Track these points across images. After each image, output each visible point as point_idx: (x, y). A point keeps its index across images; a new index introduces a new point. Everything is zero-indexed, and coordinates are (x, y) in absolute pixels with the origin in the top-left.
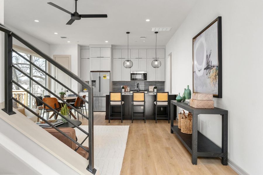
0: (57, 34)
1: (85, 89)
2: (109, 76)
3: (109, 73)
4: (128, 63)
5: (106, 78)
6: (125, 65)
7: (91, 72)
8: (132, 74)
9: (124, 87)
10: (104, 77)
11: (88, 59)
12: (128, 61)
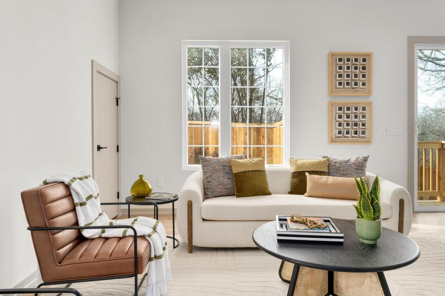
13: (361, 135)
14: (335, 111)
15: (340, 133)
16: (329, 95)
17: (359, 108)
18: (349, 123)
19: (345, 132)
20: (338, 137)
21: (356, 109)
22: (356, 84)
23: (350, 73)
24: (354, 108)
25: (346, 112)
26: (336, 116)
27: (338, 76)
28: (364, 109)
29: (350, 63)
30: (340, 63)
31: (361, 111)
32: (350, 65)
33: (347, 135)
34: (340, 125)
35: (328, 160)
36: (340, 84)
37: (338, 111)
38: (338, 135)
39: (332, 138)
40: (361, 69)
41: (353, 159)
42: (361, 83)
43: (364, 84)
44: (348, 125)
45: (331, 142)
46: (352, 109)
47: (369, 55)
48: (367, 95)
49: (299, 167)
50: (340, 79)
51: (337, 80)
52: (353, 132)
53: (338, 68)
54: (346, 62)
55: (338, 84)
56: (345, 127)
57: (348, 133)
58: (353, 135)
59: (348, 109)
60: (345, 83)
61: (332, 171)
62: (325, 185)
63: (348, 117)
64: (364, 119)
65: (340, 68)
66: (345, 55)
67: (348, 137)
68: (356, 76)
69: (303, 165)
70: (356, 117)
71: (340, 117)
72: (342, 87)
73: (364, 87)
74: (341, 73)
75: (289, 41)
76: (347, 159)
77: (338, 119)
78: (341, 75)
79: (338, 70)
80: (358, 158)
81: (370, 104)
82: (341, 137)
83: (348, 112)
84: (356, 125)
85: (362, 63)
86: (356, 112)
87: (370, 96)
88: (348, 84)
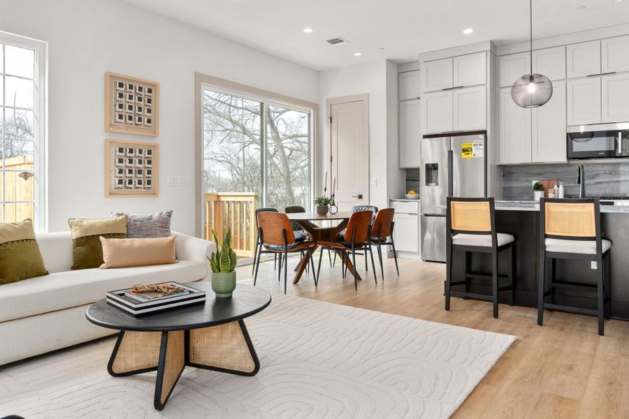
0: (311, 30)
1: (412, 192)
2: (482, 147)
3: (482, 137)
4: (532, 88)
5: (470, 156)
6: (520, 98)
7: (425, 137)
8: (571, 137)
9: (545, 184)
10: (464, 151)
11: (418, 100)
12: (531, 78)
13: (146, 186)
14: (114, 153)
15: (120, 182)
16: (106, 131)
17: (143, 151)
18: (132, 170)
19: (128, 181)
20: (119, 188)
21: (140, 152)
22: (140, 120)
23: (133, 105)
24: (138, 150)
25: (128, 155)
26: (115, 160)
27: (118, 106)
28: (150, 152)
29: (133, 91)
30: (121, 89)
31: (147, 155)
32: (133, 94)
33: (130, 186)
34: (121, 172)
35: (126, 217)
36: (121, 117)
37: (118, 153)
38: (118, 186)
39: (110, 189)
40: (146, 101)
41: (156, 216)
42: (146, 120)
43: (149, 121)
44: (130, 172)
45: (110, 194)
46: (136, 151)
47: (155, 85)
48: (154, 135)
49: (86, 230)
50: (121, 110)
51: (117, 112)
52: (137, 182)
53: (118, 95)
54: (128, 90)
55: (118, 116)
56: (128, 175)
57: (130, 182)
58: (137, 185)
59: (131, 151)
60: (127, 117)
61: (131, 232)
62: (130, 250)
63: (131, 161)
64: (149, 166)
65: (121, 96)
66: (128, 80)
67: (131, 188)
68: (140, 109)
69: (92, 227)
70: (140, 162)
71: (121, 161)
72: (123, 121)
73: (149, 124)
74: (122, 103)
75: (47, 43)
76: (149, 215)
77: (118, 164)
78: (122, 105)
79: (118, 99)
80: (161, 214)
81: (155, 146)
82: (121, 188)
83: (131, 155)
84: (140, 172)
85: (147, 94)
86: (140, 155)
87: (155, 137)
88: (130, 118)
